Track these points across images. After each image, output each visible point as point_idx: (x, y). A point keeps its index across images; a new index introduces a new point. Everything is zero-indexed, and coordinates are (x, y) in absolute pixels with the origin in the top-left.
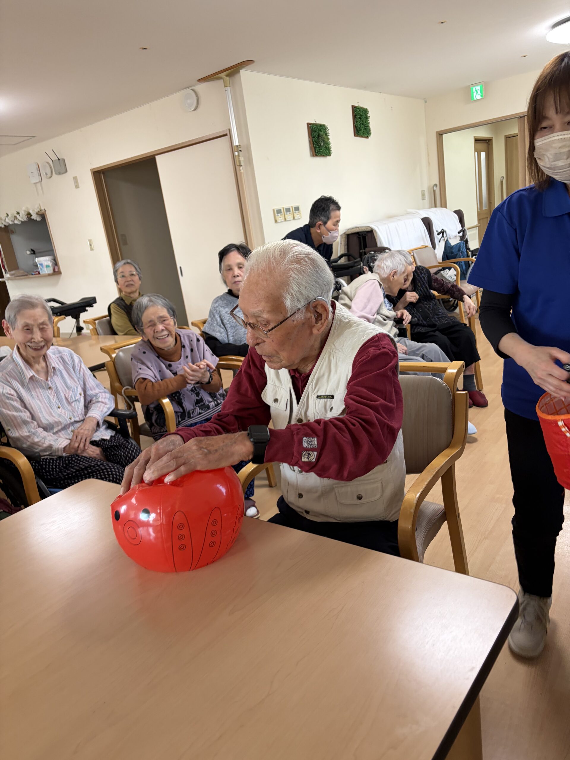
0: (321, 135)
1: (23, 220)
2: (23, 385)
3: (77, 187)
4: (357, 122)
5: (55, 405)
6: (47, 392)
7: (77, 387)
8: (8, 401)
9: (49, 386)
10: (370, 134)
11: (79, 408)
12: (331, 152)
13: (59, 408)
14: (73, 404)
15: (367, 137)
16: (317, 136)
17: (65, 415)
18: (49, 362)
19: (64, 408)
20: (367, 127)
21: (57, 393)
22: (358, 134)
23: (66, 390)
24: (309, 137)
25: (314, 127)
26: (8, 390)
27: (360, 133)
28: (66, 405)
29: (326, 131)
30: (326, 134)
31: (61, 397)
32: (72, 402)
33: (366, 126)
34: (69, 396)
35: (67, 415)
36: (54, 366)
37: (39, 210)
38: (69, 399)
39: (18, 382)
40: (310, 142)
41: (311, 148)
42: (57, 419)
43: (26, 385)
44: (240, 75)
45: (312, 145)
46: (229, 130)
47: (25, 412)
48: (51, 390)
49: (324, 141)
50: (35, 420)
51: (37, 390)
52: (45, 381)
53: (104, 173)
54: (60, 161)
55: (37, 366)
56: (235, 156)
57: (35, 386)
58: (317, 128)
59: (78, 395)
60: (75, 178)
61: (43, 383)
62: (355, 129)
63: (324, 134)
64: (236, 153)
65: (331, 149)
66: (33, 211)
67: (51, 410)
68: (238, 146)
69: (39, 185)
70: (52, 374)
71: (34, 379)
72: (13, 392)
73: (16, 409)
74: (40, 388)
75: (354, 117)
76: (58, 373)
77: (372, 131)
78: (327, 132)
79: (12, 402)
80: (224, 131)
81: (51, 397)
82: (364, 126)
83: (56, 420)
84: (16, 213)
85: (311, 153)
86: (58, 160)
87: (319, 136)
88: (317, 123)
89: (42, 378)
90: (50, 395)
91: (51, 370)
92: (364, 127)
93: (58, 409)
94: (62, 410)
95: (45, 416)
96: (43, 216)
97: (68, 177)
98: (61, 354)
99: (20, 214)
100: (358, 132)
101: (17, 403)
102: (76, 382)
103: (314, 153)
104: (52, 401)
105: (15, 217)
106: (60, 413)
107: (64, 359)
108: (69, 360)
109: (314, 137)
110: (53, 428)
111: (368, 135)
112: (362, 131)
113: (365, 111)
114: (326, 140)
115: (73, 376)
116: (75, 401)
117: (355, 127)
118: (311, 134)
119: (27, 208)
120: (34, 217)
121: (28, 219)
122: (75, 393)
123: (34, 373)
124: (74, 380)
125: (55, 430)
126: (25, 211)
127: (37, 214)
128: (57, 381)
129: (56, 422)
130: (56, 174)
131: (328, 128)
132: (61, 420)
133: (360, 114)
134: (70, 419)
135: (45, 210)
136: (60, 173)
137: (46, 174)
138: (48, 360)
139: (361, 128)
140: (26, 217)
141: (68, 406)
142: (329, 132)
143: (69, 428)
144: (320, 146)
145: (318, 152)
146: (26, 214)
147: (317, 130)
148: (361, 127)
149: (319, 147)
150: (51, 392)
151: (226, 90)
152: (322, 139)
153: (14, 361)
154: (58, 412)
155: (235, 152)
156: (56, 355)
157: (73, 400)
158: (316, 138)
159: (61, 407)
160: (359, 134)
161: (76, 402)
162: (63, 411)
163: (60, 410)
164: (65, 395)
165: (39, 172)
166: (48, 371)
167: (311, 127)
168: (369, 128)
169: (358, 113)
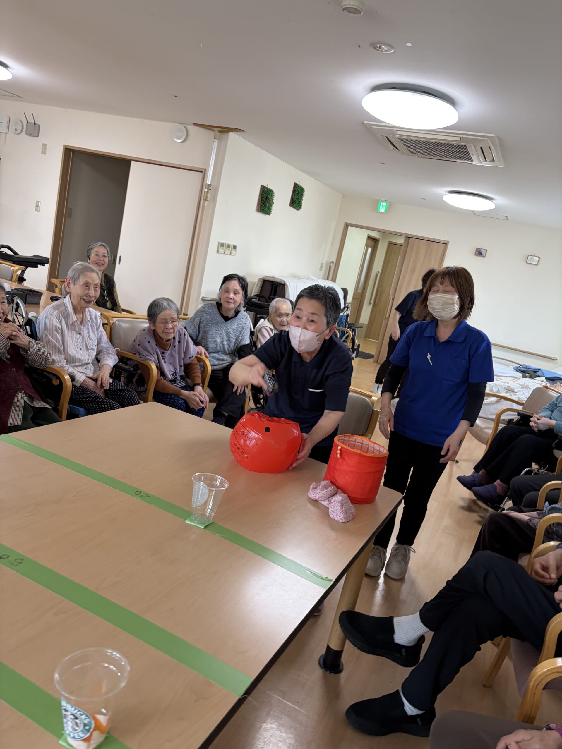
0: (268, 197)
2: (66, 325)
3: (44, 152)
5: (79, 347)
6: (77, 336)
9: (80, 332)
10: (301, 208)
11: (93, 355)
12: (271, 213)
13: (81, 349)
15: (298, 210)
16: (265, 197)
17: (85, 356)
19: (84, 351)
21: (83, 339)
22: (292, 205)
23: (88, 339)
24: (259, 196)
25: (265, 190)
27: (294, 205)
29: (272, 196)
34: (88, 344)
36: (88, 319)
39: (65, 321)
40: (259, 200)
41: (258, 205)
42: (80, 356)
45: (260, 203)
46: (206, 170)
49: (269, 203)
50: (64, 352)
51: (73, 331)
53: (74, 153)
54: (35, 125)
56: (203, 191)
58: (267, 191)
59: (94, 345)
60: (44, 145)
61: (77, 329)
62: (292, 201)
63: (271, 198)
64: (205, 190)
65: (272, 211)
67: (77, 349)
68: (209, 185)
69: (3, 135)
75: (294, 192)
76: (87, 325)
77: (302, 206)
79: (57, 334)
80: (200, 168)
81: (79, 340)
82: (299, 201)
85: (257, 208)
86: (33, 124)
88: (269, 188)
89: (78, 324)
90: (79, 338)
95: (73, 351)
97: (37, 142)
101: (60, 336)
102: (95, 336)
103: (259, 209)
106: (81, 352)
109: (263, 197)
111: (299, 208)
113: (302, 190)
114: (271, 202)
115: (95, 331)
116: (91, 349)
117: (292, 199)
118: (262, 194)
122: (92, 343)
123: (75, 320)
124: (95, 334)
125: (77, 364)
128: (85, 331)
130: (26, 134)
131: (275, 194)
136: (33, 136)
137: (15, 130)
138: (85, 313)
141: (87, 351)
142: (275, 197)
144: (265, 206)
145: (262, 210)
148: (296, 200)
150: (80, 336)
151: (214, 138)
152: (268, 201)
164: (86, 342)
165: (8, 125)
166: (83, 321)
167: (263, 189)
168: (301, 204)
169: (297, 190)
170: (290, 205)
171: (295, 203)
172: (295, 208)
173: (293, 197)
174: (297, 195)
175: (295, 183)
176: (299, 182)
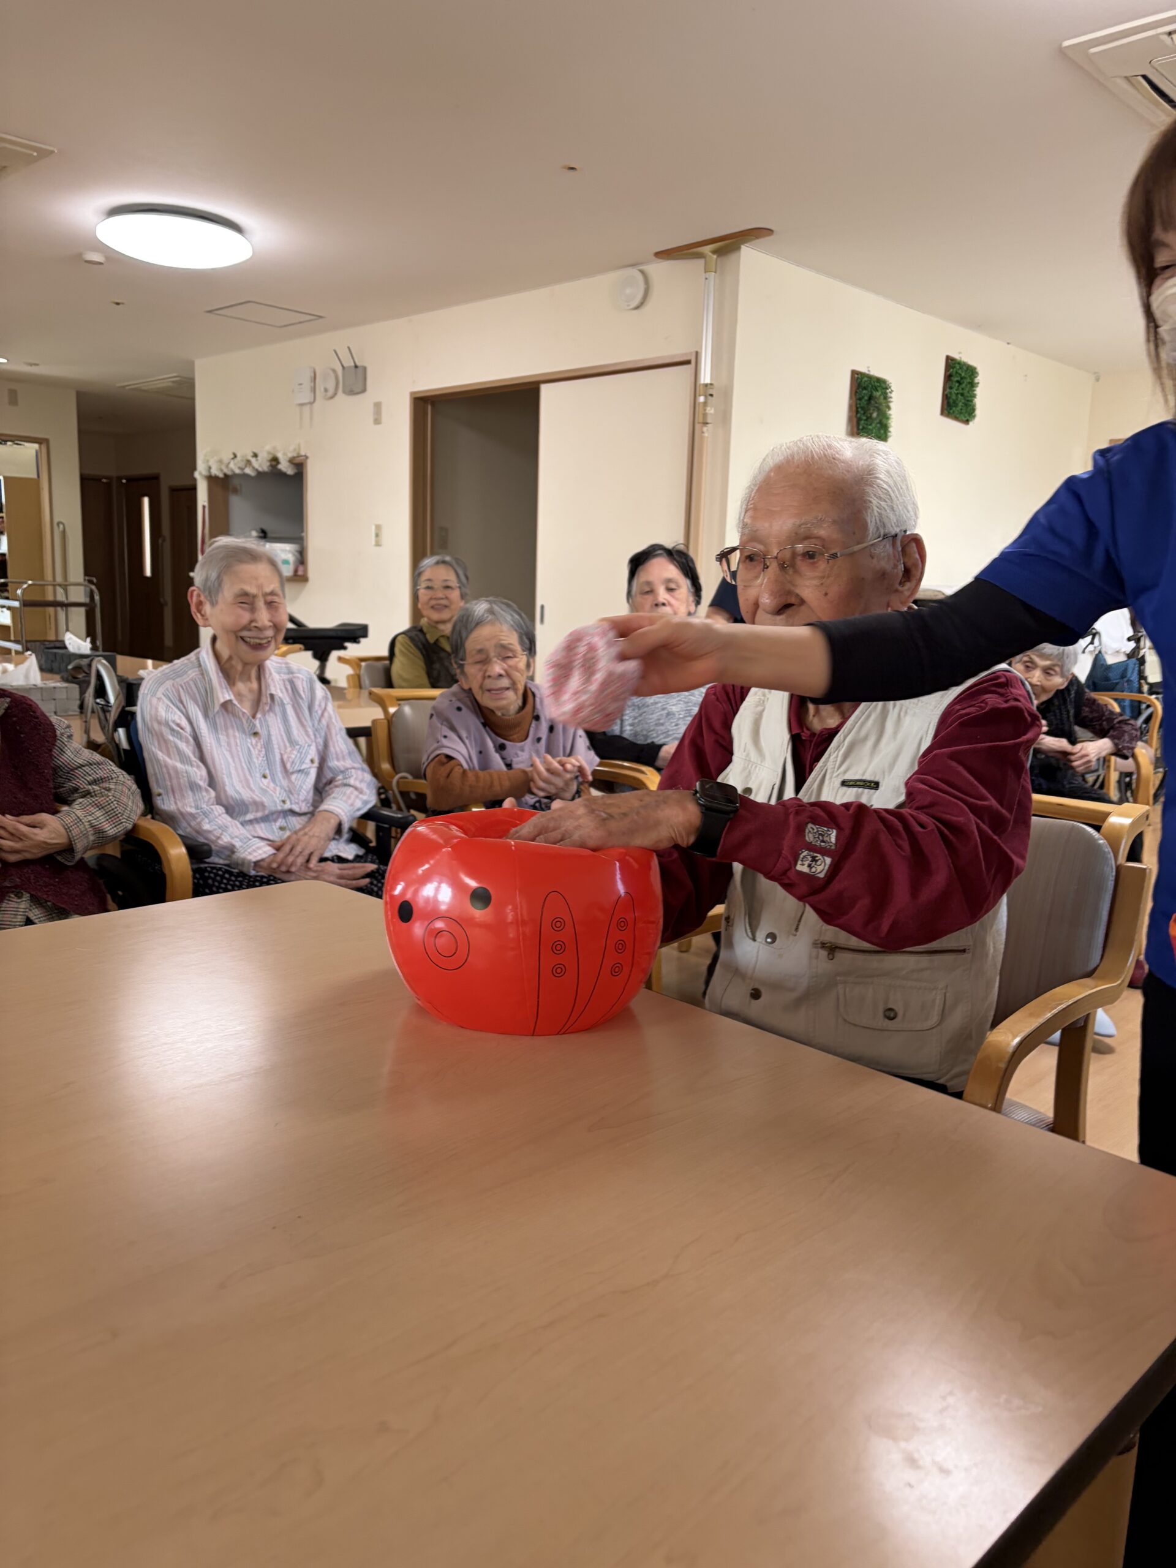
0: (876, 398)
1: (260, 469)
2: (206, 715)
3: (377, 421)
4: (951, 388)
5: (258, 770)
6: (249, 740)
7: (309, 746)
8: (171, 738)
9: (255, 731)
10: (974, 417)
11: (302, 787)
12: (889, 434)
13: (265, 777)
14: (293, 777)
15: (967, 422)
16: (866, 398)
17: (275, 793)
18: (266, 682)
19: (274, 781)
20: (970, 403)
21: (268, 746)
22: (949, 413)
23: (285, 746)
24: (851, 398)
25: (864, 380)
26: (178, 717)
27: (954, 412)
28: (280, 775)
29: (886, 394)
30: (886, 398)
31: (274, 756)
32: (292, 773)
33: (968, 401)
34: (289, 758)
35: (278, 793)
36: (273, 692)
37: (295, 455)
38: (288, 766)
39: (198, 706)
40: (850, 407)
41: (850, 419)
42: (257, 796)
43: (211, 715)
44: (739, 257)
45: (855, 414)
46: (697, 353)
47: (198, 767)
48: (257, 739)
49: (878, 409)
50: (214, 789)
51: (231, 732)
52: (251, 718)
53: (433, 404)
54: (357, 369)
55: (241, 686)
56: (697, 404)
57: (229, 724)
58: (870, 383)
59: (308, 761)
60: (378, 406)
61: (244, 722)
62: (946, 402)
63: (882, 397)
64: (702, 399)
65: (891, 429)
66: (284, 454)
67: (249, 777)
68: (709, 386)
69: (307, 409)
70: (267, 708)
71: (230, 708)
72: (184, 722)
73: (183, 758)
74: (238, 730)
75: (948, 378)
76: (277, 709)
77: (978, 412)
78: (889, 395)
79: (179, 742)
80: (686, 354)
81: (255, 752)
82: (965, 399)
83: (257, 799)
84: (252, 454)
85: (849, 428)
86: (353, 368)
87: (871, 398)
88: (872, 373)
89: (245, 709)
90: (254, 748)
91: (266, 699)
92: (963, 401)
93: (263, 779)
94: (269, 783)
95: (235, 784)
96: (299, 466)
97: (365, 402)
98: (291, 676)
99: (259, 458)
100: (951, 409)
101: (187, 747)
102: (308, 736)
103: (855, 430)
104: (255, 760)
105: (249, 462)
106: (264, 787)
107: (294, 686)
108: (306, 690)
109: (860, 399)
110: (246, 813)
111: (968, 418)
112: (959, 408)
113: (972, 372)
114: (883, 408)
115: (305, 723)
116: (300, 771)
117: (946, 398)
118: (856, 392)
119: (274, 448)
120: (285, 467)
121: (270, 468)
122: (302, 755)
123: (232, 697)
124: (306, 732)
125: (250, 816)
126: (269, 453)
127: (291, 461)
128: (272, 725)
129: (255, 803)
130: (344, 392)
131: (892, 388)
132: (265, 800)
133: (960, 375)
134: (284, 802)
135: (307, 457)
136: (351, 392)
137: (326, 390)
138: (265, 678)
139: (957, 402)
140: (268, 464)
141: (284, 778)
142: (893, 395)
143: (275, 821)
144: (869, 418)
145: (862, 429)
146: (269, 459)
147: (868, 386)
148: (957, 399)
149: (866, 420)
150: (257, 742)
151: (706, 279)
152: (877, 405)
153: (200, 665)
154: (262, 785)
155: (700, 396)
156: (282, 675)
157: (295, 768)
158: (863, 400)
159: (269, 777)
160: (951, 411)
161: (299, 775)
162: (272, 785)
163: (265, 781)
164: (281, 755)
165: (312, 384)
166: (260, 701)
167: (858, 378)
168: (974, 405)
169: (957, 372)
170: (942, 413)
171: (956, 405)
172: (956, 419)
173: (948, 390)
174: (957, 385)
175: (948, 358)
176: (960, 353)
